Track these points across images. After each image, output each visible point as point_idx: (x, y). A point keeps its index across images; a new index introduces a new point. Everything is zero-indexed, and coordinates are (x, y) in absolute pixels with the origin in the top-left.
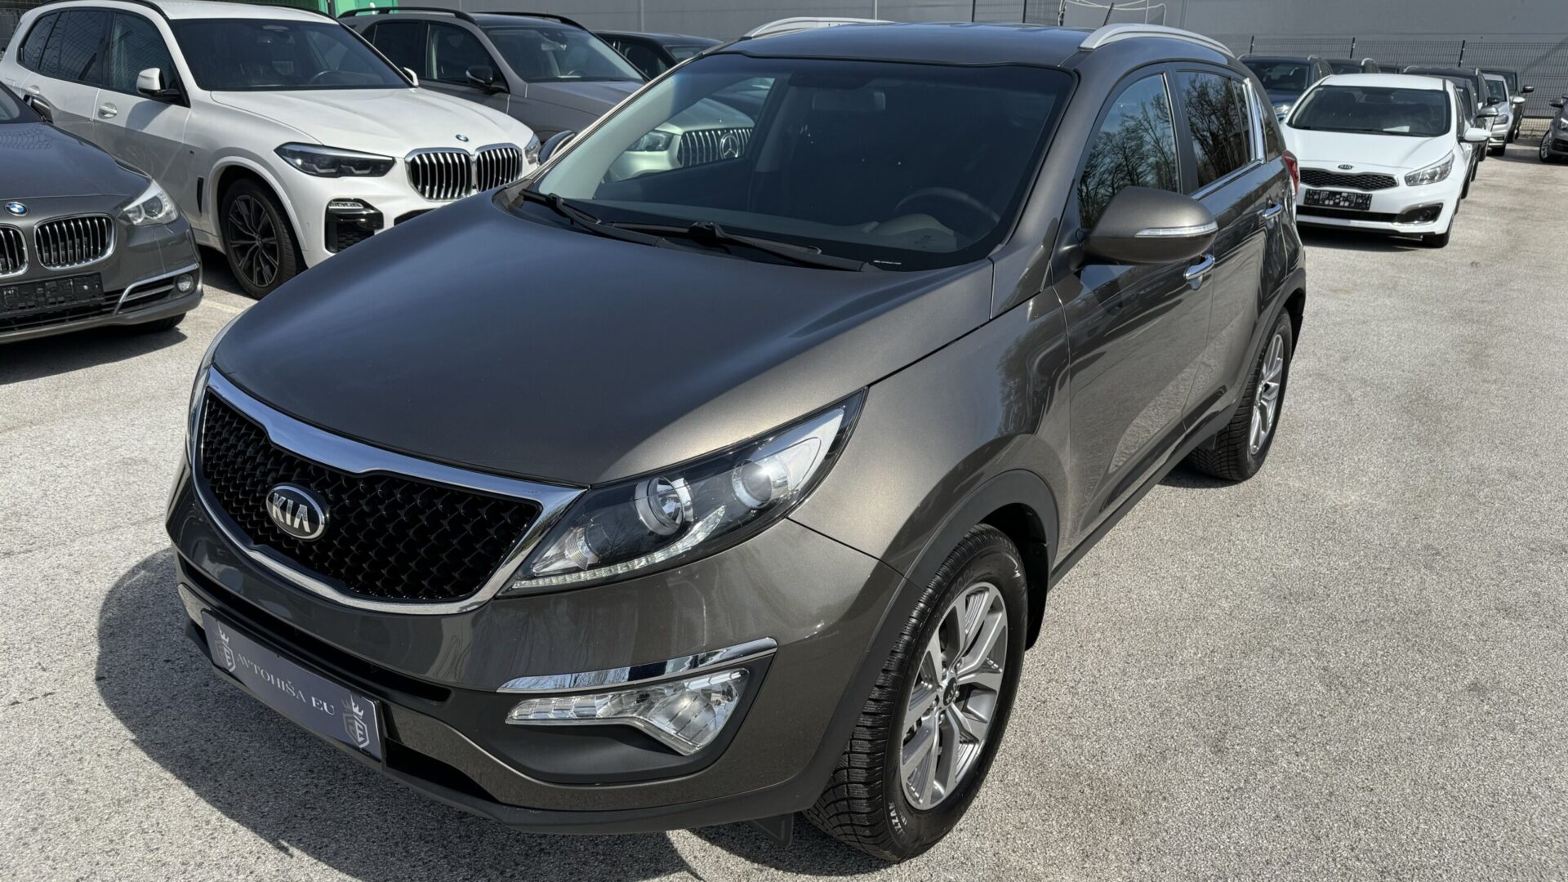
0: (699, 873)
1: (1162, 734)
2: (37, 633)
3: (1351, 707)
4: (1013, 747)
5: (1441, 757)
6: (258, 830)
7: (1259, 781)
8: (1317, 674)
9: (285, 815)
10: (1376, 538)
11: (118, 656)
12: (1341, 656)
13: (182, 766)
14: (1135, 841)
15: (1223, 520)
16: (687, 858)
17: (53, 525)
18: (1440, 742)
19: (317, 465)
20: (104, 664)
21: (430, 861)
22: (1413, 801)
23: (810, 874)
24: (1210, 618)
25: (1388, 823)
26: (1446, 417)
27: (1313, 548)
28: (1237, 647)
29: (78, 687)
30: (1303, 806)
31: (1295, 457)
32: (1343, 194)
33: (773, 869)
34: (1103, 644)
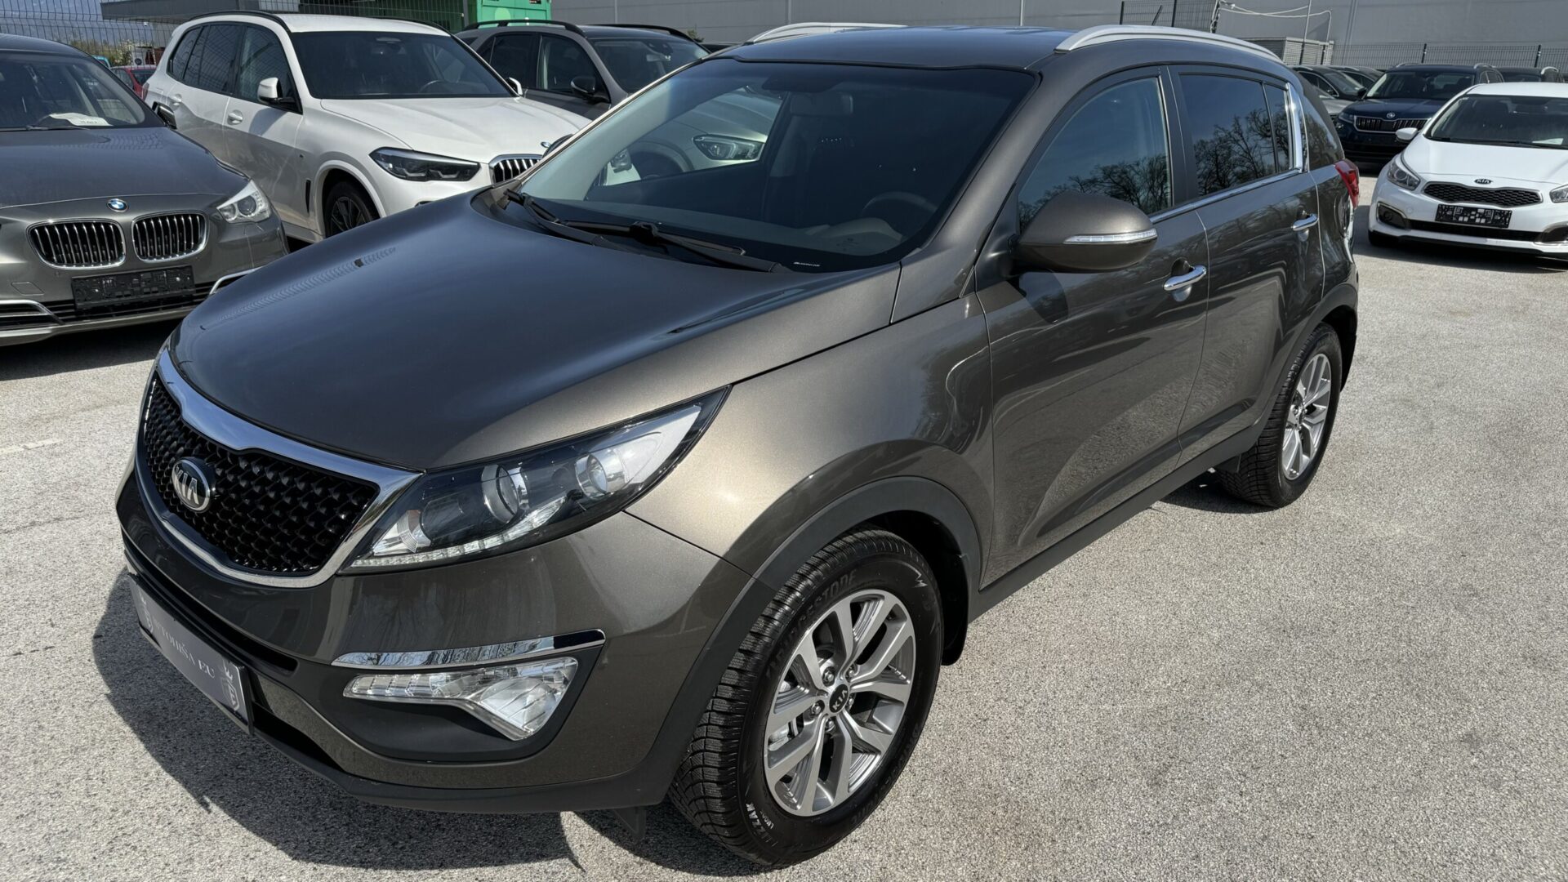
0: (579, 861)
1: (1100, 761)
2: (57, 592)
3: (1319, 749)
4: (937, 763)
5: (1403, 809)
6: (188, 785)
7: (1190, 818)
8: (1292, 713)
9: (217, 773)
10: (1410, 574)
11: (120, 617)
12: (1326, 695)
13: (142, 721)
14: (1033, 868)
15: (1244, 547)
16: (573, 845)
17: (105, 496)
18: (1408, 794)
19: (213, 443)
20: (105, 623)
21: (333, 827)
22: (1355, 853)
23: (689, 872)
24: (1193, 647)
25: (1319, 874)
26: (1535, 451)
27: (1335, 582)
28: (1213, 678)
29: (76, 643)
30: (1229, 848)
31: (1348, 485)
32: (1479, 211)
33: (653, 864)
34: (1068, 666)
